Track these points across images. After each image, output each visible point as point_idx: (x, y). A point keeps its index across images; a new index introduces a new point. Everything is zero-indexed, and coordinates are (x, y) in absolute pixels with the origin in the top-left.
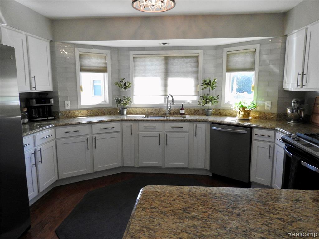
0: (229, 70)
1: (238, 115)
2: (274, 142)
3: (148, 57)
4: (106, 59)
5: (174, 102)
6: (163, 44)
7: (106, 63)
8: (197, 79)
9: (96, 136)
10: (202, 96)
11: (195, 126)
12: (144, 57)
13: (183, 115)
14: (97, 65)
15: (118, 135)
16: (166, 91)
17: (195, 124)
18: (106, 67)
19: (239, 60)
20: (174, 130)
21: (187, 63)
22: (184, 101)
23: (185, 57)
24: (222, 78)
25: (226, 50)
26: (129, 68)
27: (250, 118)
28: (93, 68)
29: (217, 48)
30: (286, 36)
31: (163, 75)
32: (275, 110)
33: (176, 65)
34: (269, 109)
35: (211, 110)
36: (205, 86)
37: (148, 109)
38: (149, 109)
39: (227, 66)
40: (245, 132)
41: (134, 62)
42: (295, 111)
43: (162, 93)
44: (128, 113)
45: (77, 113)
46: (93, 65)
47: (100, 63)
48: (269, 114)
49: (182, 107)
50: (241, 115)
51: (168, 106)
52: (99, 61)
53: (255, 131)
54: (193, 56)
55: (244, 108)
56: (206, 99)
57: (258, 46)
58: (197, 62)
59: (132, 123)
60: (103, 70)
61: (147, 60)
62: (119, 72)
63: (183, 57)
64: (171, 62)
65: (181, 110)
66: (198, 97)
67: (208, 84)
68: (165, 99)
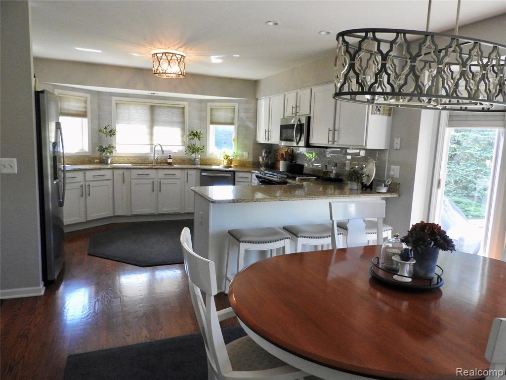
0: (212, 123)
1: (223, 163)
2: (251, 182)
3: (132, 104)
4: (86, 102)
5: (163, 151)
6: (152, 94)
7: (86, 108)
8: (183, 129)
9: (90, 183)
10: (189, 147)
11: (186, 173)
12: (129, 104)
13: (170, 164)
14: (76, 109)
15: (110, 183)
16: (151, 140)
17: (186, 171)
18: (86, 112)
19: (221, 115)
20: (167, 177)
21: (173, 113)
22: (171, 151)
23: (171, 107)
24: (206, 130)
25: (209, 104)
26: (111, 114)
27: (232, 165)
28: (72, 112)
29: (201, 101)
30: (257, 99)
31: (148, 124)
32: (251, 159)
33: (162, 115)
34: (247, 158)
36: (192, 136)
39: (211, 119)
40: (230, 175)
41: (117, 108)
42: (265, 159)
43: (148, 142)
44: (112, 163)
46: (73, 109)
47: (79, 107)
48: (246, 162)
49: (170, 156)
50: (225, 163)
51: (156, 155)
52: (78, 105)
53: (237, 175)
54: (178, 107)
55: (227, 157)
56: (193, 149)
57: (236, 105)
58: (183, 113)
59: (125, 171)
60: (83, 115)
61: (132, 107)
62: (99, 118)
63: (168, 107)
64: (157, 111)
65: (168, 160)
66: (184, 147)
67: (194, 135)
68: (151, 149)
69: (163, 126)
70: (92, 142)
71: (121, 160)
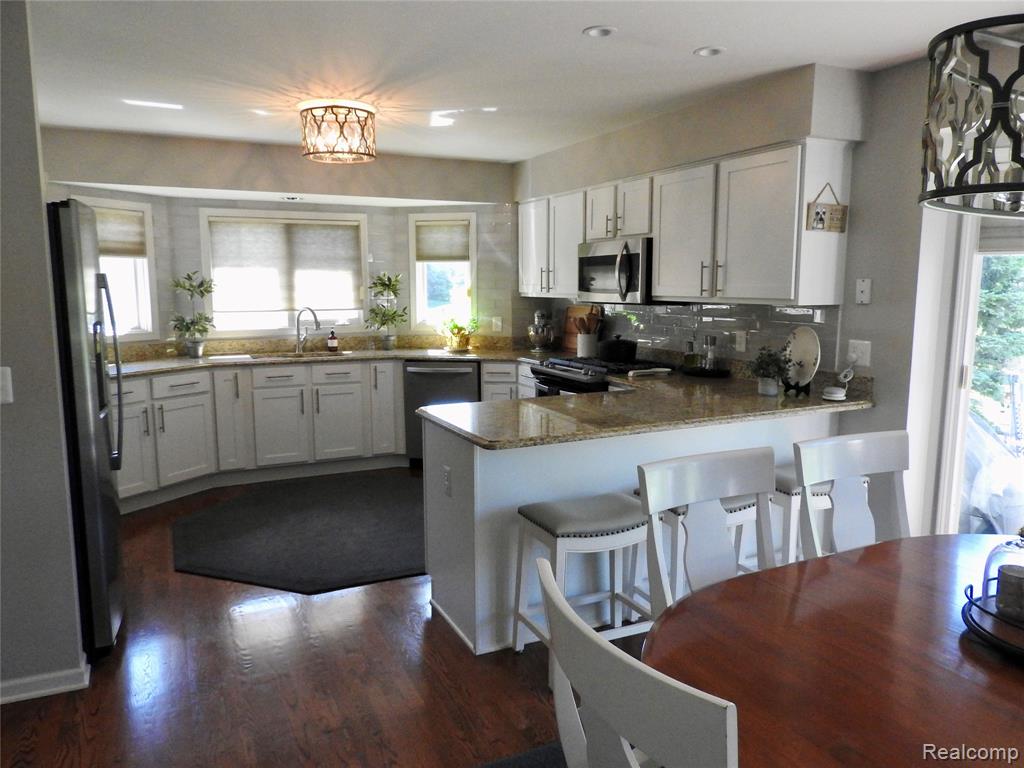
0: (420, 257)
1: (449, 344)
2: (517, 382)
4: (142, 222)
5: (317, 324)
6: (289, 198)
7: (142, 234)
8: (358, 273)
9: (163, 403)
10: (372, 311)
11: (372, 369)
12: (237, 223)
13: (333, 350)
14: (121, 238)
15: (206, 399)
16: (290, 299)
17: (373, 365)
18: (143, 244)
19: (439, 239)
20: (332, 381)
21: (335, 239)
22: (332, 323)
23: (330, 226)
24: (409, 273)
25: (413, 218)
26: (199, 246)
27: (470, 348)
29: (393, 211)
30: (517, 203)
31: (282, 264)
32: (509, 333)
34: (499, 330)
35: (392, 338)
36: (380, 288)
39: (418, 249)
40: (469, 370)
41: (211, 232)
42: (540, 330)
43: (284, 305)
46: (115, 237)
47: (127, 234)
48: (499, 339)
49: (332, 333)
50: (454, 342)
51: (301, 332)
52: (125, 228)
53: (486, 368)
54: (346, 226)
55: (460, 329)
56: (381, 316)
57: (473, 217)
58: (357, 239)
59: (238, 371)
60: (138, 250)
61: (244, 229)
62: (173, 256)
63: (325, 227)
64: (300, 236)
65: (329, 341)
66: (361, 312)
67: (383, 284)
68: (291, 319)
69: (315, 267)
70: (159, 309)
71: (226, 346)
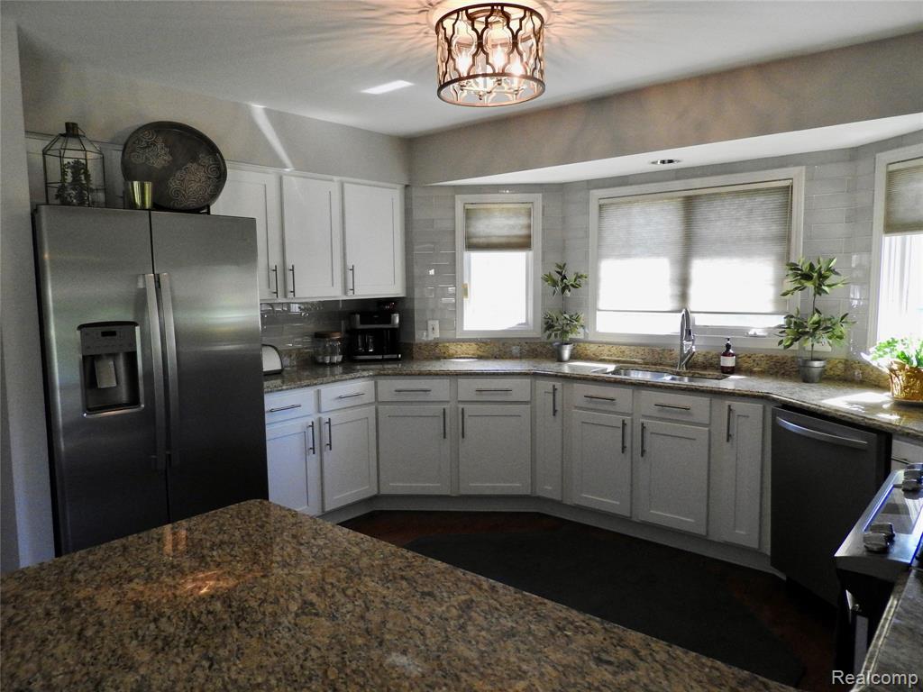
0: (891, 227)
3: (638, 201)
4: (530, 214)
5: (688, 332)
6: (663, 162)
7: (529, 227)
8: (785, 259)
9: (466, 407)
10: (790, 317)
11: (727, 408)
12: (630, 202)
13: (728, 371)
14: (505, 232)
15: (525, 410)
16: (683, 296)
18: (529, 237)
20: (666, 416)
21: (751, 211)
22: (741, 331)
23: (745, 191)
25: (884, 158)
26: (587, 236)
28: (495, 240)
29: (856, 153)
31: (677, 251)
33: (716, 222)
35: (816, 364)
37: (632, 348)
38: (634, 351)
39: (888, 214)
41: (600, 216)
43: (672, 304)
44: (573, 357)
45: (453, 348)
46: (498, 233)
47: (513, 227)
49: (728, 347)
52: (512, 222)
54: (768, 189)
58: (787, 208)
60: (523, 244)
61: (636, 209)
62: (563, 248)
63: (738, 194)
64: (703, 210)
65: (722, 357)
69: (720, 254)
70: (542, 305)
